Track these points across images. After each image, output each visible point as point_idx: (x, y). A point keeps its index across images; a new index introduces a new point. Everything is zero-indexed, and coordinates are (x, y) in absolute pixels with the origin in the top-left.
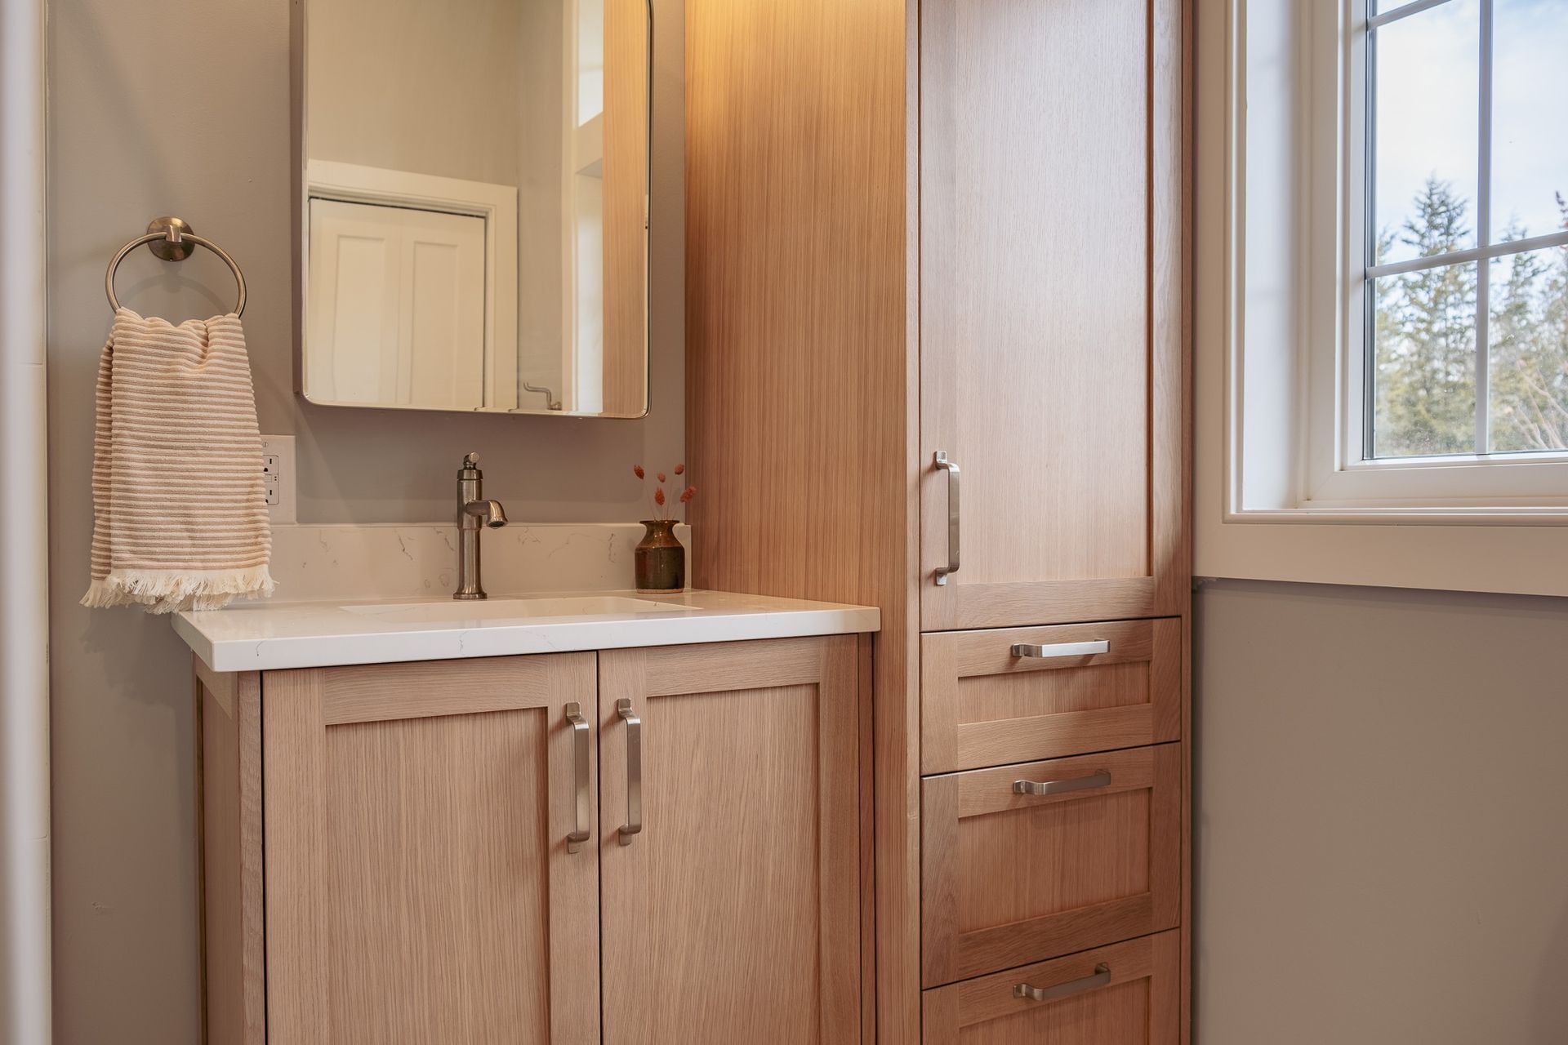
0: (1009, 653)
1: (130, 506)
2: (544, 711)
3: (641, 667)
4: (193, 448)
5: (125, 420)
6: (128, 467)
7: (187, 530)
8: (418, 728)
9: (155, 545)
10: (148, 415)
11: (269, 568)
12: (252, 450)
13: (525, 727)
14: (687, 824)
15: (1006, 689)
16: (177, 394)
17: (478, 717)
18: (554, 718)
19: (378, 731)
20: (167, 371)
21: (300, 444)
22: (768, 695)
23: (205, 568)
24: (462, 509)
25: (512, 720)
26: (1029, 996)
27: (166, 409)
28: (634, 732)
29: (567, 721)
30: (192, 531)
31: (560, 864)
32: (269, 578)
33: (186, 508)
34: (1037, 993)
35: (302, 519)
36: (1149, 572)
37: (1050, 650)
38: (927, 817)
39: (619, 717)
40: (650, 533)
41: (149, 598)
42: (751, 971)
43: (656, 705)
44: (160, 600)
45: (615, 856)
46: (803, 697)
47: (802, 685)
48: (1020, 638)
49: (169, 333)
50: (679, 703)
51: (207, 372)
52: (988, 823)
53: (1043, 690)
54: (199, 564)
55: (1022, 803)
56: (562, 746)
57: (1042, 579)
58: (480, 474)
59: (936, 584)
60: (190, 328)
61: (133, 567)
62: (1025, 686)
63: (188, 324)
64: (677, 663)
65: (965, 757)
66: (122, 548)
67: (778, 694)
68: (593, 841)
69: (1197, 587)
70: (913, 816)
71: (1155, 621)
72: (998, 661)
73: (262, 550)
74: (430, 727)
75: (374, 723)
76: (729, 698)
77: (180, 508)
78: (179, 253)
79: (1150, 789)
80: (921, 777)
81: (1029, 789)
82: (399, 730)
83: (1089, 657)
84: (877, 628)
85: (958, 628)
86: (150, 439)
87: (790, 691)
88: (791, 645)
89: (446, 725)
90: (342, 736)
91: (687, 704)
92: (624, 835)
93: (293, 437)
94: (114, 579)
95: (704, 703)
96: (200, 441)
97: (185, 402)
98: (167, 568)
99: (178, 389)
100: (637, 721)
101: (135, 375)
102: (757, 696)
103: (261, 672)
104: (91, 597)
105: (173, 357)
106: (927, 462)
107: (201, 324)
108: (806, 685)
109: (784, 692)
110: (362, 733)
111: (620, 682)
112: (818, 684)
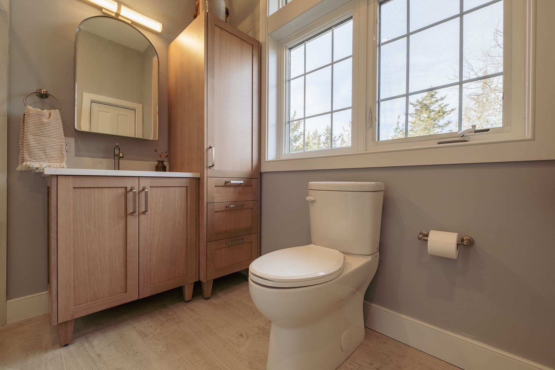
0: (225, 182)
1: (29, 148)
2: (126, 188)
3: (149, 181)
4: (46, 137)
5: (28, 129)
6: (29, 139)
7: (44, 154)
8: (96, 189)
9: (36, 157)
10: (34, 129)
11: (66, 163)
12: (62, 138)
13: (123, 191)
14: (159, 211)
15: (224, 188)
16: (42, 125)
17: (111, 188)
18: (128, 189)
19: (86, 189)
20: (40, 120)
21: (76, 140)
22: (177, 188)
23: (49, 162)
24: (115, 155)
25: (119, 189)
26: (228, 244)
27: (39, 128)
28: (146, 192)
29: (131, 190)
30: (46, 154)
31: (129, 218)
32: (65, 165)
33: (44, 149)
34: (230, 243)
35: (76, 156)
36: (252, 170)
37: (232, 182)
38: (208, 211)
39: (143, 190)
40: (159, 163)
41: (34, 168)
42: (172, 240)
43: (152, 188)
44: (37, 169)
45: (142, 216)
46: (184, 189)
48: (227, 180)
49: (40, 112)
50: (157, 188)
51: (50, 121)
52: (220, 213)
53: (232, 189)
54: (48, 161)
55: (227, 209)
56: (130, 195)
57: (231, 170)
59: (210, 169)
60: (46, 112)
61: (30, 161)
62: (228, 188)
63: (45, 111)
64: (157, 180)
65: (216, 200)
66: (26, 156)
68: (137, 213)
69: (261, 174)
70: (205, 210)
71: (253, 179)
72: (223, 183)
73: (64, 159)
74: (99, 189)
75: (86, 187)
76: (168, 188)
77: (43, 149)
78: (45, 97)
79: (252, 208)
80: (207, 203)
81: (228, 206)
82: (92, 189)
83: (241, 184)
84: (200, 177)
85: (214, 177)
86: (34, 134)
87: (182, 188)
88: (182, 179)
90: (77, 190)
91: (159, 188)
92: (144, 213)
93: (74, 138)
94: (24, 163)
95: (163, 189)
96: (48, 135)
97: (44, 126)
98: (39, 162)
99: (42, 124)
100: (147, 190)
101: (31, 120)
102: (174, 188)
103: (57, 175)
104: (19, 168)
105: (41, 117)
106: (209, 147)
107: (49, 111)
108: (185, 186)
109: (180, 188)
110: (82, 189)
111: (144, 183)
112: (187, 187)
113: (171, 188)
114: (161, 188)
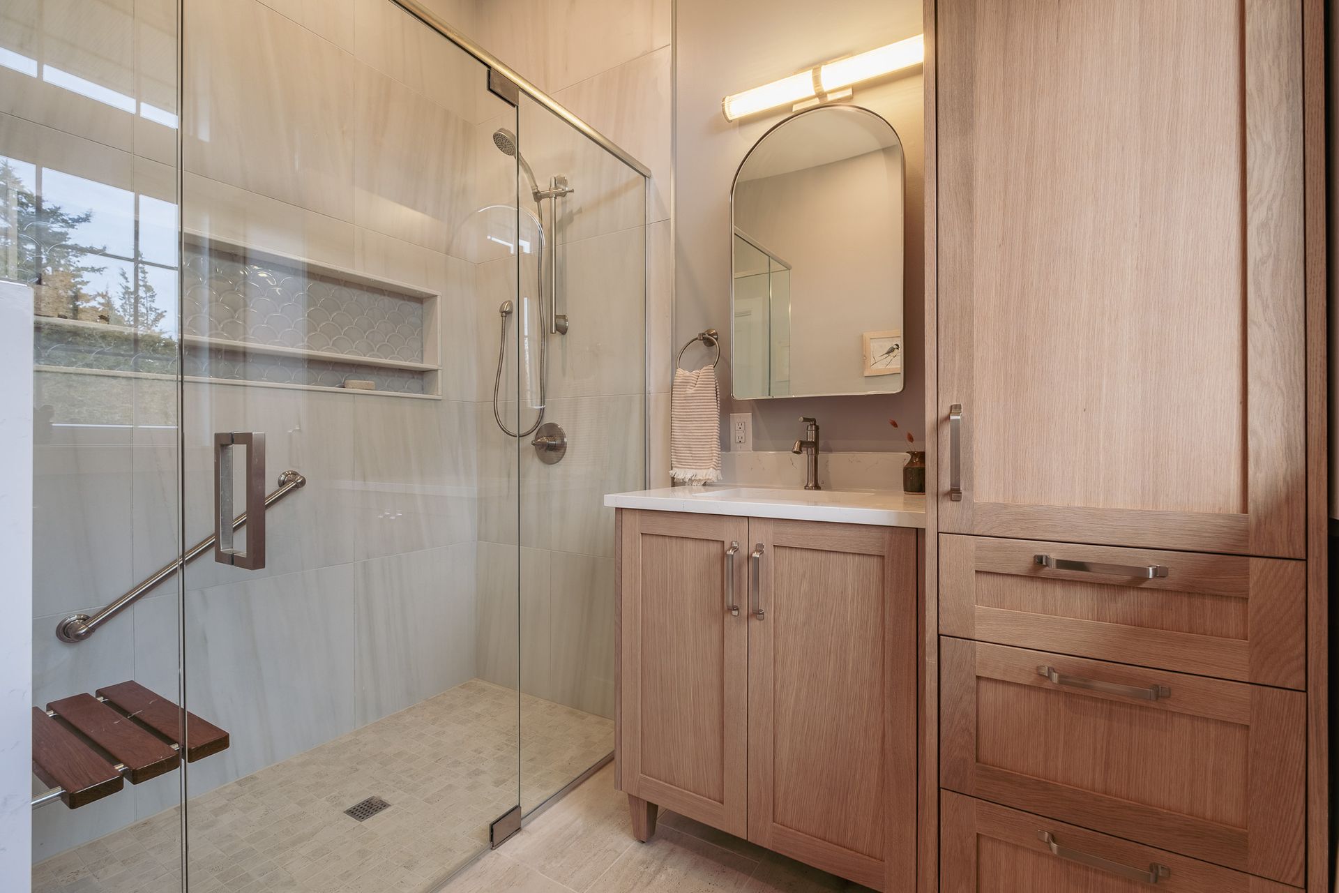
0: (1032, 560)
1: (675, 444)
2: (723, 542)
3: (770, 529)
4: (692, 421)
5: (674, 411)
6: (674, 429)
7: (690, 453)
9: (682, 459)
10: (679, 409)
11: (715, 469)
13: (715, 548)
14: (798, 620)
17: (697, 541)
18: (727, 546)
19: (660, 539)
20: (685, 391)
21: (754, 416)
22: (850, 558)
25: (711, 544)
27: (684, 406)
30: (692, 454)
31: (728, 620)
32: (714, 474)
33: (689, 445)
35: (756, 449)
36: (1245, 509)
38: (944, 665)
40: (912, 459)
41: (679, 479)
42: (836, 719)
43: (778, 551)
45: (755, 623)
46: (874, 563)
47: (874, 555)
48: (1048, 551)
49: (687, 376)
50: (794, 551)
51: (696, 390)
52: (1012, 691)
54: (694, 467)
55: (1042, 684)
57: (1076, 505)
58: (817, 428)
59: (952, 499)
60: (694, 374)
61: (676, 467)
63: (694, 372)
64: (789, 529)
65: (980, 631)
66: (673, 459)
67: (857, 558)
68: (744, 611)
71: (1251, 559)
72: (1023, 563)
75: (658, 535)
79: (1246, 726)
80: (939, 635)
81: (1050, 674)
85: (975, 533)
86: (680, 418)
87: (866, 558)
88: (863, 529)
89: (684, 541)
90: (646, 538)
91: (798, 553)
92: (760, 615)
93: (750, 414)
94: (671, 471)
95: (809, 555)
97: (689, 403)
99: (687, 398)
102: (842, 556)
103: (620, 508)
105: (686, 386)
106: (944, 413)
107: (698, 371)
108: (877, 556)
109: (861, 557)
110: (654, 538)
111: (759, 535)
112: (884, 556)
113: (832, 555)
114: (804, 552)
